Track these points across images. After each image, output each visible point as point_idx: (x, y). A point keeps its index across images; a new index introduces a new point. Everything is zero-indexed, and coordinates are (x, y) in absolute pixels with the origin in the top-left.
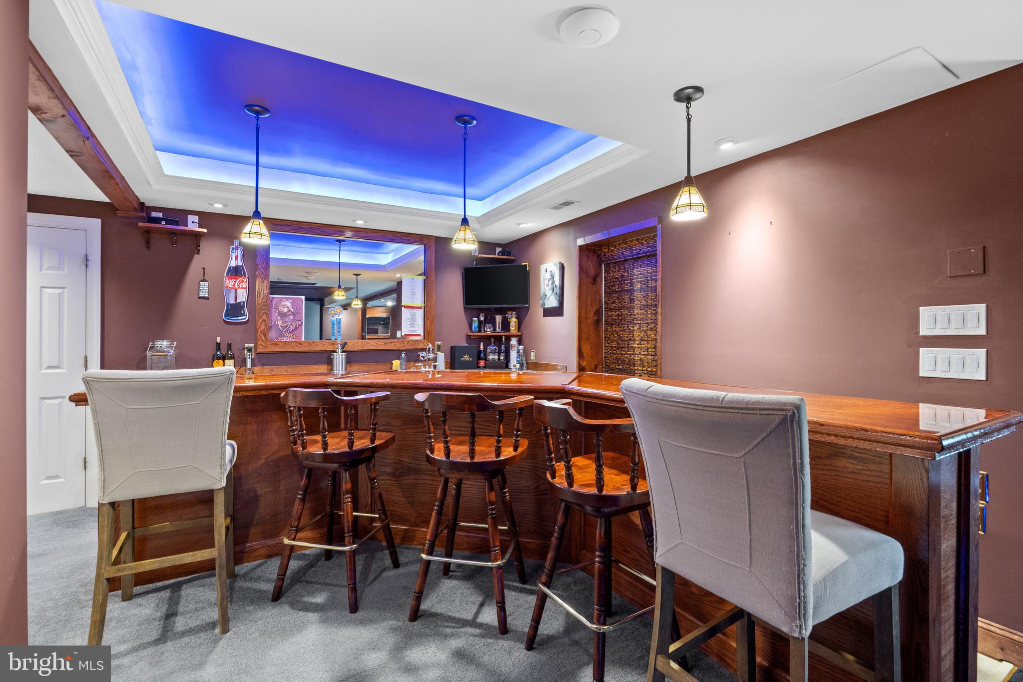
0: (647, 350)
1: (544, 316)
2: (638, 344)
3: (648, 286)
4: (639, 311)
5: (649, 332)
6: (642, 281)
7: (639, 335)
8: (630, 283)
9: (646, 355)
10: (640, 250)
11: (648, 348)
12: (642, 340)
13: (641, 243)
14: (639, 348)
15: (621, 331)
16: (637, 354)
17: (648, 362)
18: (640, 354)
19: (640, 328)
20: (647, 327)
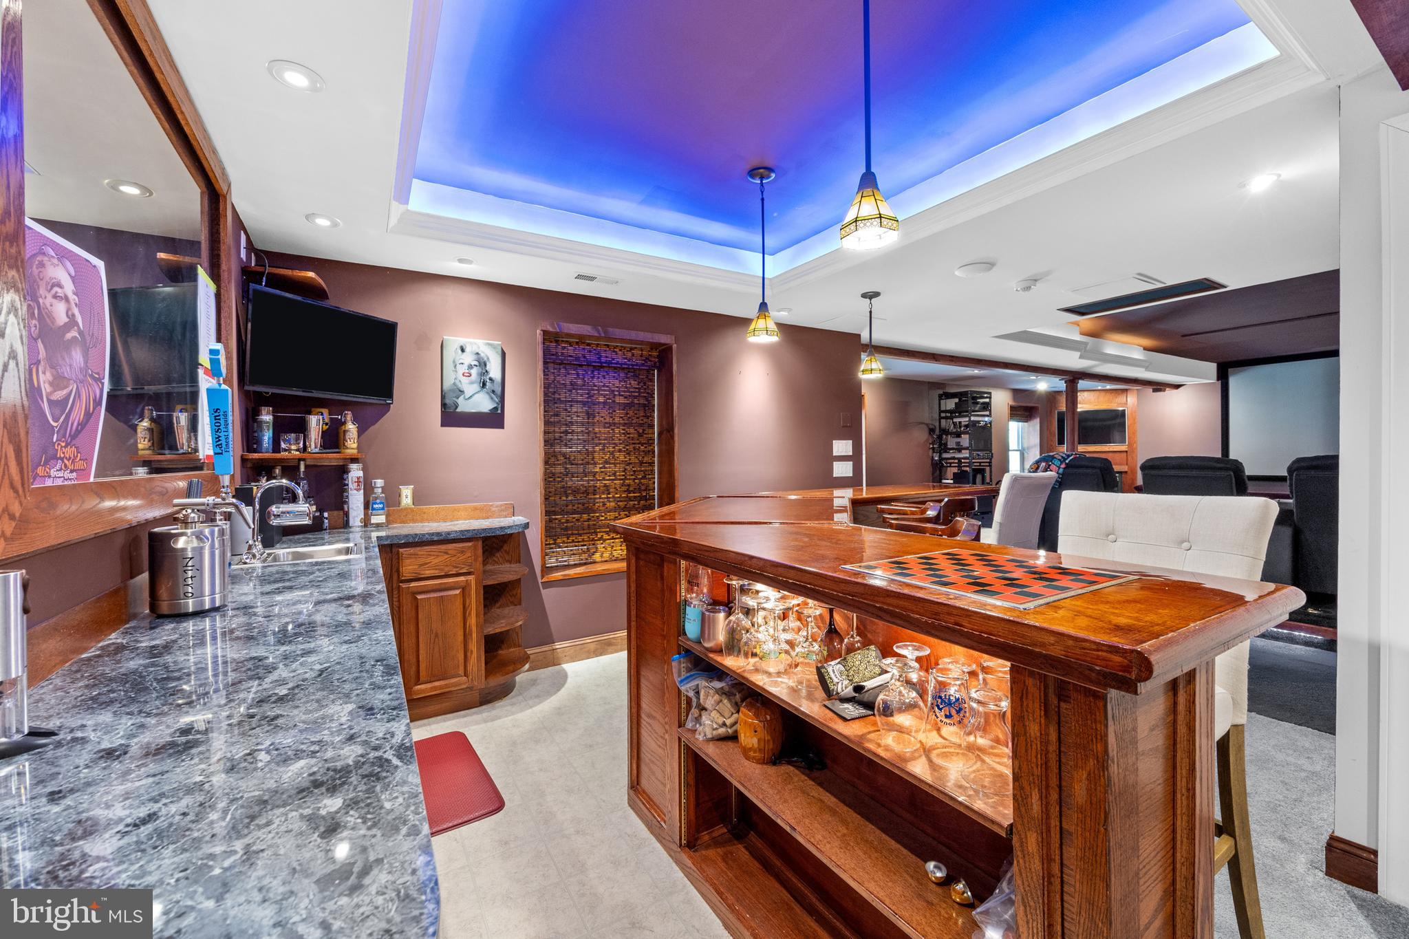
0: (614, 474)
1: (442, 425)
2: (601, 468)
3: (614, 401)
4: (603, 430)
5: (617, 454)
6: (607, 395)
7: (603, 458)
8: (588, 394)
9: (613, 480)
10: (613, 359)
11: (616, 472)
12: (606, 462)
13: (614, 351)
14: (602, 472)
15: (571, 452)
16: (599, 480)
17: (615, 488)
18: (604, 479)
19: (604, 449)
20: (614, 448)
